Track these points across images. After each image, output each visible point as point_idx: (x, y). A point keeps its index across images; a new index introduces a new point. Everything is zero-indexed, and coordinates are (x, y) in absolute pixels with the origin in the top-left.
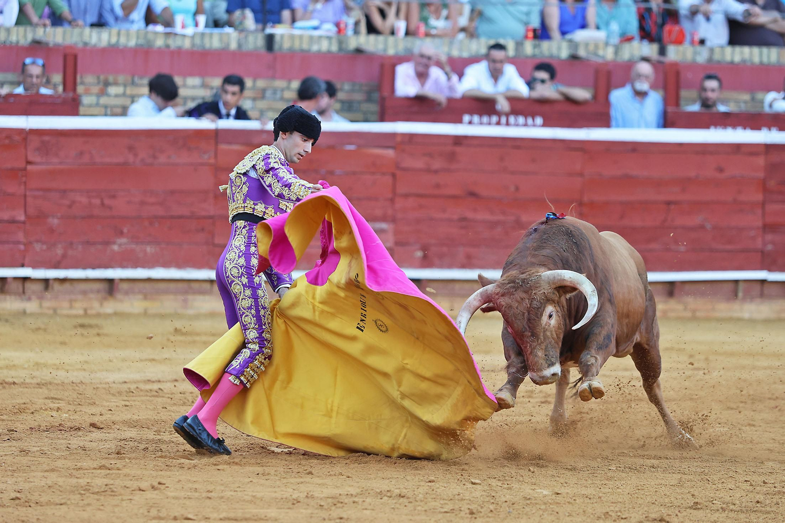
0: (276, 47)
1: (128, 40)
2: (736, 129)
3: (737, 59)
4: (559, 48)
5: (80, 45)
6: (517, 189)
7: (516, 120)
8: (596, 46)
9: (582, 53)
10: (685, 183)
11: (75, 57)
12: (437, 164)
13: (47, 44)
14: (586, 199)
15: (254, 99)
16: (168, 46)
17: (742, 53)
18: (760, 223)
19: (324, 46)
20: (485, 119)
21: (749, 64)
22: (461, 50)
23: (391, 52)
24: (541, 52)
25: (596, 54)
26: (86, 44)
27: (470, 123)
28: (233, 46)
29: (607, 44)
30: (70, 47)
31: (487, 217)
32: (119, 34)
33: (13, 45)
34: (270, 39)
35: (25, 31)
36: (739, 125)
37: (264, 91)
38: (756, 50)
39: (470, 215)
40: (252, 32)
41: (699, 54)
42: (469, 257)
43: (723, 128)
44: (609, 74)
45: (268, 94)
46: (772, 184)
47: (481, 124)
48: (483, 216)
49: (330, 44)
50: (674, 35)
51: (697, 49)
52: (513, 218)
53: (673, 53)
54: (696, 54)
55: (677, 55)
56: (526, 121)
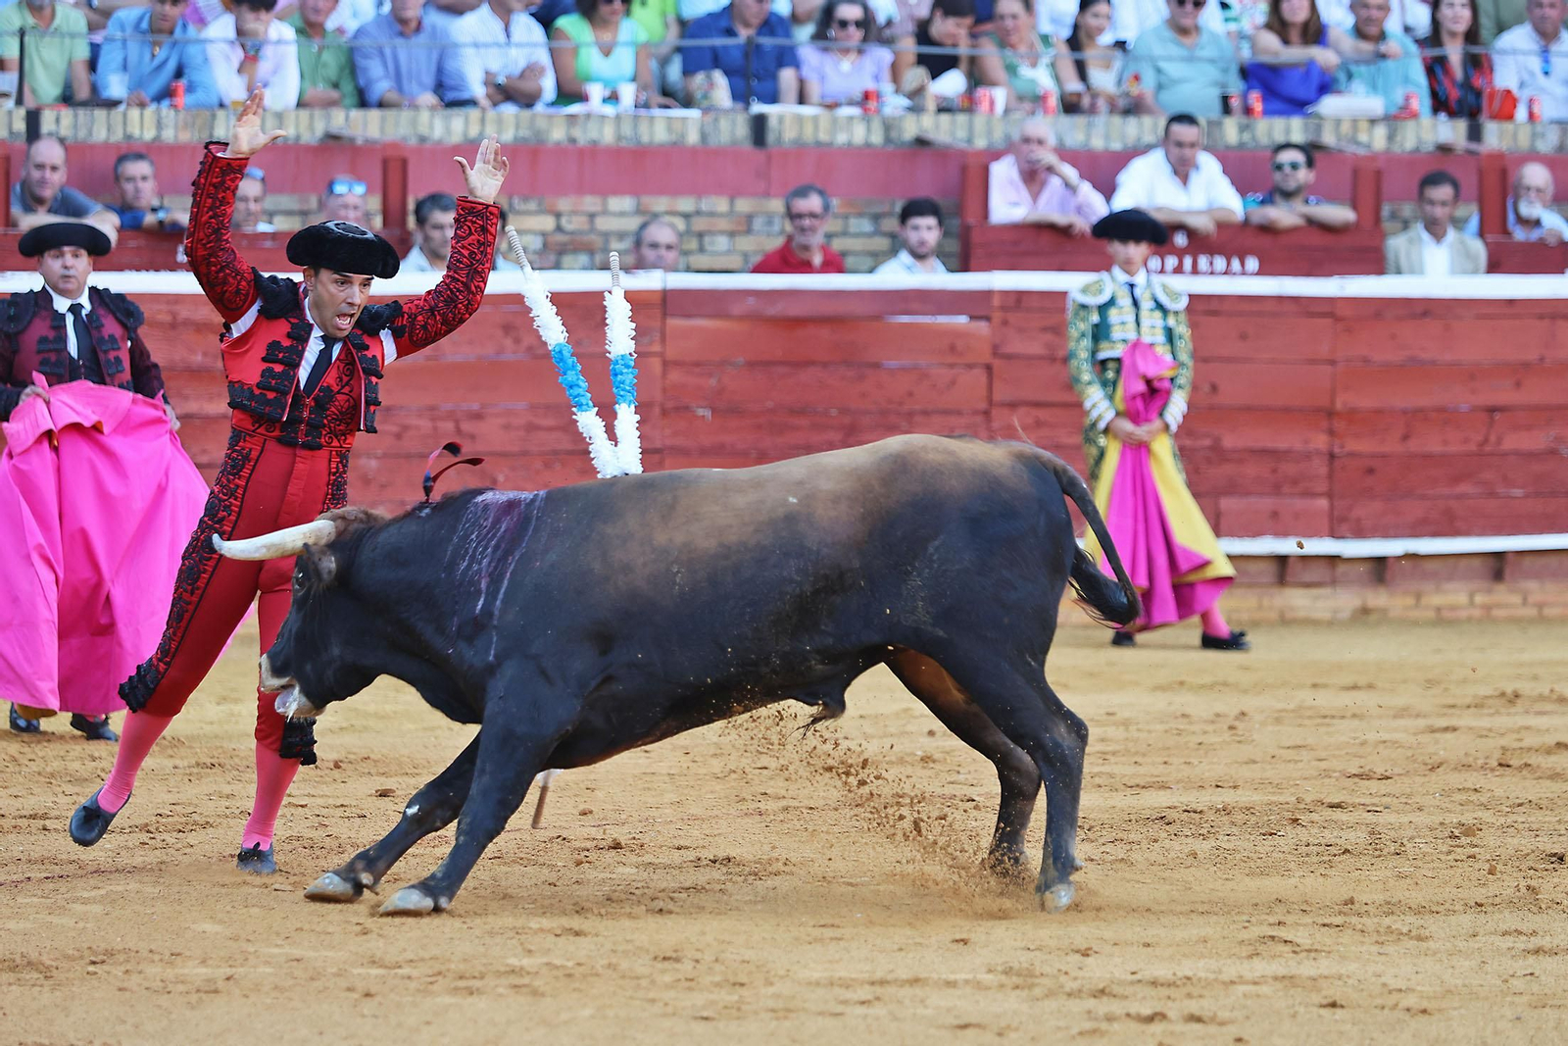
0: (771, 138)
1: (499, 132)
4: (1287, 132)
5: (413, 142)
6: (1214, 388)
7: (1211, 263)
8: (1354, 125)
9: (1328, 138)
10: (1521, 371)
11: (404, 163)
13: (352, 140)
14: (1339, 406)
15: (732, 234)
16: (573, 141)
19: (859, 134)
22: (1107, 137)
23: (981, 143)
24: (1254, 138)
25: (1354, 141)
26: (423, 139)
28: (693, 138)
29: (1373, 122)
30: (394, 145)
32: (483, 121)
33: (290, 142)
34: (759, 124)
35: (311, 117)
37: (749, 218)
40: (726, 111)
41: (1543, 135)
44: (1378, 175)
45: (758, 224)
49: (869, 130)
50: (1496, 104)
51: (1539, 128)
52: (1207, 442)
53: (1496, 138)
54: (1534, 136)
55: (1501, 136)
56: (1229, 264)
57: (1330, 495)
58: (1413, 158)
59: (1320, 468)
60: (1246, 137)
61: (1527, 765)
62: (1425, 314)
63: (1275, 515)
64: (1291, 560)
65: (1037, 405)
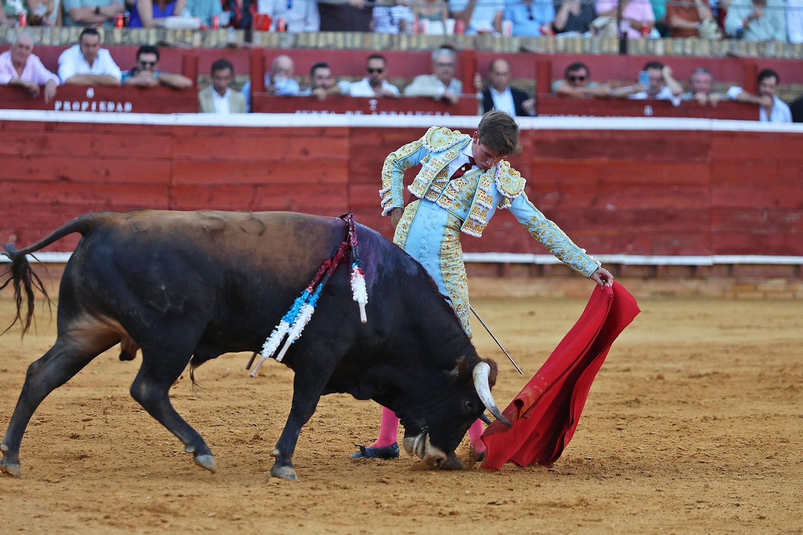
2: (320, 113)
3: (321, 44)
4: (148, 36)
6: (107, 173)
7: (107, 106)
8: (184, 33)
9: (170, 40)
10: (272, 165)
14: (174, 183)
18: (345, 204)
20: (76, 106)
21: (332, 49)
22: (52, 39)
24: (130, 39)
25: (183, 40)
27: (62, 109)
29: (194, 31)
31: (79, 201)
36: (324, 110)
38: (340, 36)
39: (62, 199)
41: (284, 39)
43: (308, 113)
44: (196, 60)
46: (356, 165)
47: (72, 110)
48: (74, 199)
50: (260, 22)
52: (103, 202)
53: (259, 39)
54: (281, 39)
55: (262, 41)
56: (116, 106)
58: (215, 50)
60: (126, 38)
61: (274, 376)
62: (219, 134)
65: (13, 181)
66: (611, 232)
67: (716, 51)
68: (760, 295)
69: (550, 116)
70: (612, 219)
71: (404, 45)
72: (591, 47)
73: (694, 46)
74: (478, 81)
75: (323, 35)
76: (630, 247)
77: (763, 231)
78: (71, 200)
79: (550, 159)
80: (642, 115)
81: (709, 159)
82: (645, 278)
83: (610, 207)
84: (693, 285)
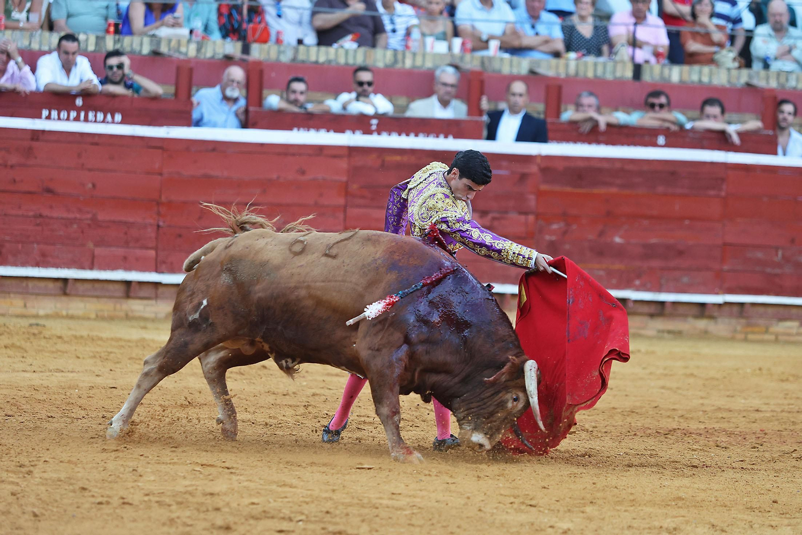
2: (319, 131)
3: (322, 59)
4: (141, 44)
6: (94, 186)
7: (96, 116)
8: (179, 42)
9: (164, 49)
10: (265, 185)
12: (13, 159)
14: (163, 199)
17: (327, 53)
20: (64, 114)
21: (333, 64)
22: (41, 44)
24: (122, 46)
25: (178, 50)
27: (48, 117)
29: (189, 41)
31: (65, 215)
36: (323, 128)
39: (46, 212)
41: (284, 52)
42: (44, 255)
43: (305, 130)
44: (191, 70)
46: (354, 187)
47: (59, 119)
48: (59, 213)
51: (282, 48)
52: (89, 216)
53: (257, 52)
54: (279, 52)
55: (260, 53)
56: (105, 117)
57: (156, 249)
58: (210, 62)
59: (151, 233)
62: (214, 150)
63: (125, 258)
64: (133, 284)
66: (618, 266)
67: (734, 81)
68: (772, 337)
69: (558, 143)
70: (619, 253)
71: (408, 63)
72: (604, 73)
73: (711, 74)
74: (485, 104)
75: (323, 49)
76: (637, 282)
77: (777, 271)
78: (55, 214)
79: (557, 188)
80: (655, 145)
81: (723, 194)
82: (652, 316)
83: (618, 240)
84: (702, 324)
